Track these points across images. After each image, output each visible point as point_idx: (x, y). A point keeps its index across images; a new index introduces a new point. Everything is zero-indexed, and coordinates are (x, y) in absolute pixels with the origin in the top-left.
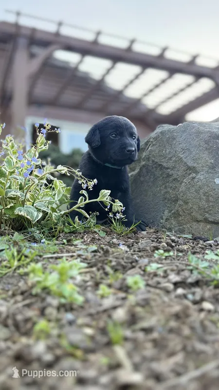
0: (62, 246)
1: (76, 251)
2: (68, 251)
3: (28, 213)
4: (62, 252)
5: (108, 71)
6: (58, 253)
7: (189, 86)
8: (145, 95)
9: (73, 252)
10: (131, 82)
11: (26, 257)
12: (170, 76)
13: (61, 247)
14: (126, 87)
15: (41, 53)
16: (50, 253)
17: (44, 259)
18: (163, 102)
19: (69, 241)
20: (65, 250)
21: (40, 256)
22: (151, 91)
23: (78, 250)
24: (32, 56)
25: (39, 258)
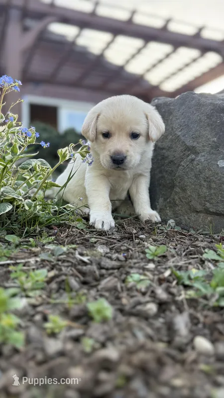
5: (109, 45)
7: (194, 60)
8: (148, 71)
10: (133, 56)
12: (175, 50)
14: (128, 62)
15: (35, 26)
18: (168, 78)
22: (154, 66)
24: (26, 29)
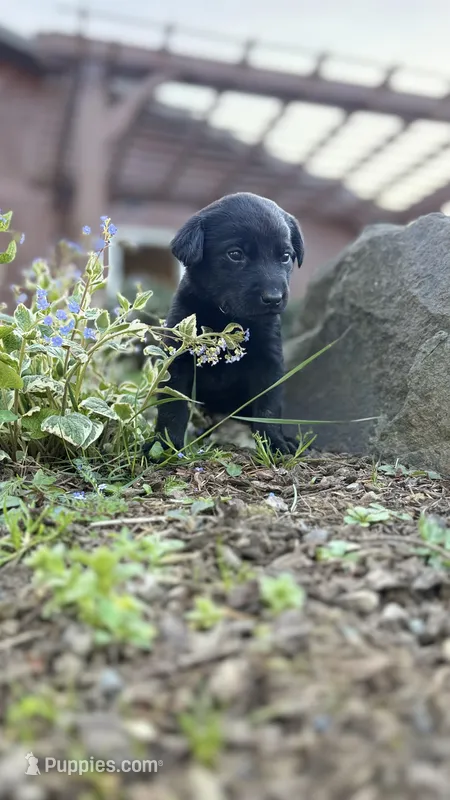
0: (139, 500)
1: (166, 513)
2: (148, 512)
3: (70, 430)
4: (135, 514)
5: (273, 124)
6: (126, 516)
8: (353, 169)
9: (158, 514)
10: (322, 144)
11: (50, 524)
12: (406, 127)
13: (136, 502)
14: (312, 153)
15: (131, 92)
16: (108, 515)
17: (92, 529)
19: (155, 487)
20: (142, 509)
21: (85, 523)
22: (365, 161)
23: (170, 509)
24: (113, 99)
25: (78, 528)
